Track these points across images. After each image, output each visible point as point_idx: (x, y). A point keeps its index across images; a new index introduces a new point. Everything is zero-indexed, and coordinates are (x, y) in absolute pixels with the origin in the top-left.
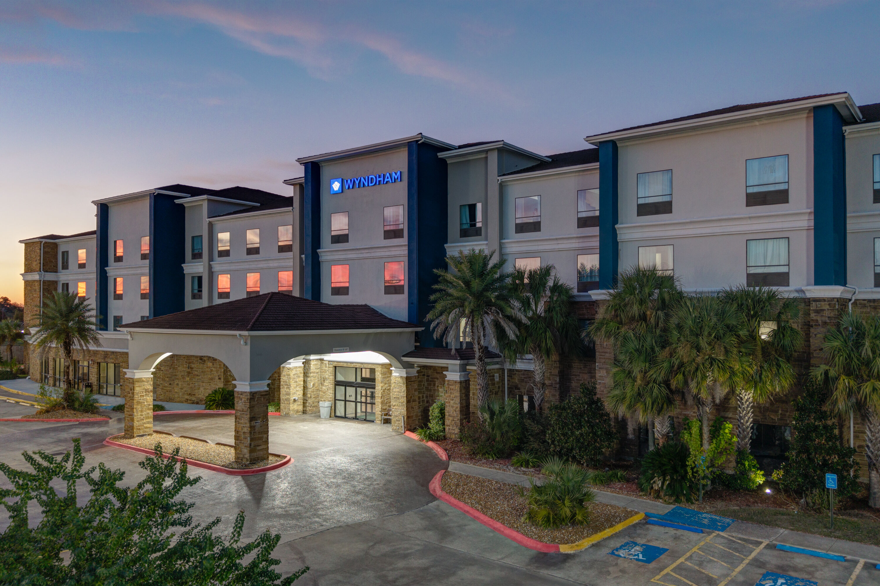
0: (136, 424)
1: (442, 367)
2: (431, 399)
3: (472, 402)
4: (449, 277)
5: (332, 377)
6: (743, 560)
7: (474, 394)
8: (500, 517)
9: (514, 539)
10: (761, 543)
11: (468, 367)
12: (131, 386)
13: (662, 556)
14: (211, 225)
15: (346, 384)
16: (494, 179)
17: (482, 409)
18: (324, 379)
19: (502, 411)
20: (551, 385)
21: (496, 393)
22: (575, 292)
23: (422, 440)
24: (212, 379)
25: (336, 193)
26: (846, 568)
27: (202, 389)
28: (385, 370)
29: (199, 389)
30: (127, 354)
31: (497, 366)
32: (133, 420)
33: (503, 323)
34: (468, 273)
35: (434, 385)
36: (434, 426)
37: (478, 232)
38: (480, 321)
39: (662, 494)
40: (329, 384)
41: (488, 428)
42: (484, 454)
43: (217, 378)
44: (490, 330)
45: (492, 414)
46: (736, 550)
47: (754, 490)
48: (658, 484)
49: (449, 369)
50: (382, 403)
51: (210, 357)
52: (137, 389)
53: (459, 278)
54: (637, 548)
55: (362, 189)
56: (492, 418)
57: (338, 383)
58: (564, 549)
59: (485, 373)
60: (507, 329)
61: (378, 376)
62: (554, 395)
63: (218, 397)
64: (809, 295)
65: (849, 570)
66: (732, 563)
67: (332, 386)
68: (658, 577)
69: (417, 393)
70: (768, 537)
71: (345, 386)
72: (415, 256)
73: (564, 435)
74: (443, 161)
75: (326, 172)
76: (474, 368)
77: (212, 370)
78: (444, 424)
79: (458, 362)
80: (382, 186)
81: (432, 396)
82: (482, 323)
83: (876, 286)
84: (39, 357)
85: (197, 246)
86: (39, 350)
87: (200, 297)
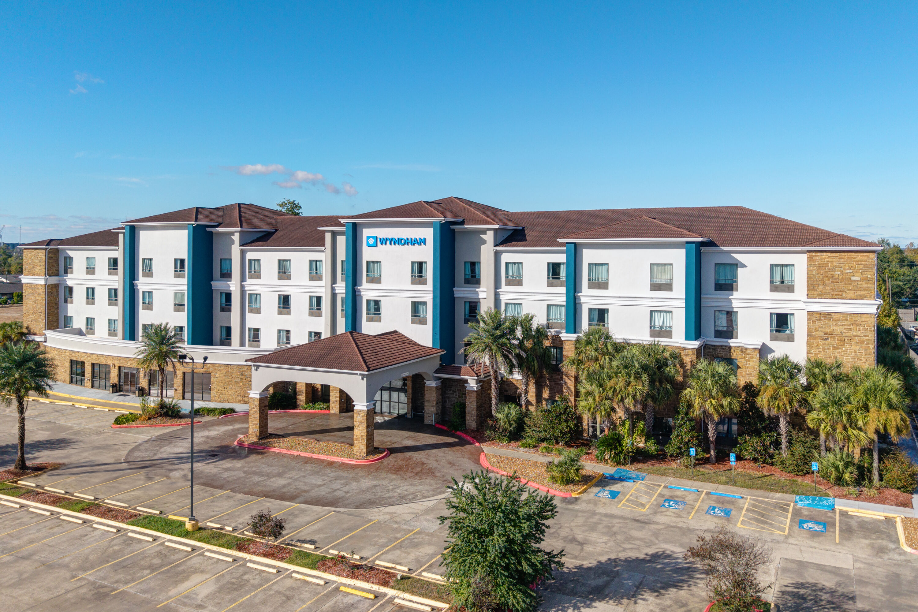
6: (654, 494)
10: (661, 485)
13: (619, 495)
16: (492, 249)
22: (546, 328)
26: (698, 495)
37: (478, 281)
39: (609, 461)
46: (651, 490)
48: (607, 456)
54: (606, 492)
58: (574, 494)
64: (682, 346)
65: (699, 496)
66: (650, 496)
68: (620, 505)
70: (664, 482)
74: (453, 230)
79: (474, 378)
83: (715, 337)
84: (69, 361)
85: (226, 267)
86: (68, 354)
87: (229, 310)
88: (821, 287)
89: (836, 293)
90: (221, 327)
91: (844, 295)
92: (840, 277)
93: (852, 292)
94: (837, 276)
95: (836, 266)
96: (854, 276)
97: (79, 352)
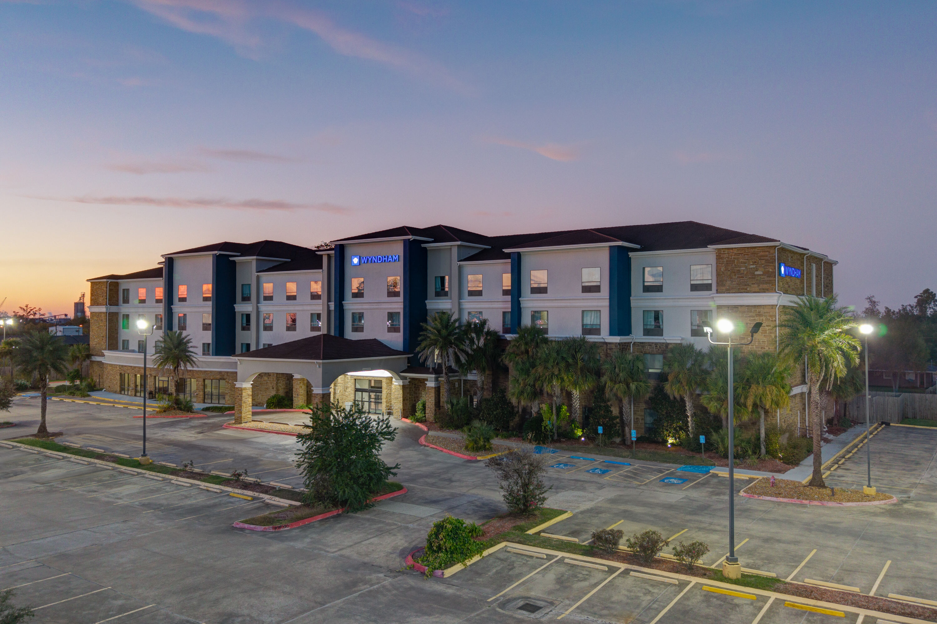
0: (243, 415)
1: (424, 379)
2: (417, 399)
3: (442, 400)
4: (429, 328)
5: (353, 386)
7: (443, 395)
8: (453, 449)
9: (458, 456)
10: (565, 456)
11: (439, 379)
12: (240, 392)
14: (258, 278)
15: (362, 390)
16: (455, 263)
17: (447, 402)
18: (347, 388)
19: (458, 403)
20: (487, 389)
21: (456, 394)
22: (501, 333)
23: (412, 422)
24: (267, 389)
25: (356, 265)
27: (260, 395)
28: (388, 381)
29: (258, 395)
30: (236, 373)
31: (457, 378)
32: (241, 413)
33: (458, 353)
34: (439, 326)
35: (419, 390)
36: (419, 414)
37: (446, 294)
38: (446, 353)
39: (532, 441)
40: (351, 390)
41: (450, 413)
42: (447, 427)
43: (271, 388)
44: (452, 358)
45: (452, 405)
47: (576, 439)
48: (530, 436)
49: (429, 380)
50: (386, 402)
51: (266, 373)
52: (244, 394)
53: (434, 328)
55: (373, 264)
56: (452, 407)
57: (357, 390)
58: (479, 458)
59: (448, 382)
60: (461, 357)
61: (384, 385)
62: (489, 395)
63: (275, 400)
64: (607, 341)
67: (353, 392)
69: (408, 395)
71: (362, 392)
72: (407, 309)
73: (489, 414)
74: (425, 249)
75: (348, 252)
76: (442, 379)
77: (267, 383)
78: (425, 413)
79: (434, 376)
80: (387, 264)
81: (417, 397)
82: (447, 353)
83: (644, 335)
84: (119, 374)
85: (246, 292)
86: (118, 368)
87: (249, 329)
88: (729, 283)
89: (742, 287)
90: (242, 344)
91: (748, 289)
92: (745, 272)
93: (756, 285)
94: (742, 272)
95: (742, 263)
96: (757, 271)
97: (126, 366)
